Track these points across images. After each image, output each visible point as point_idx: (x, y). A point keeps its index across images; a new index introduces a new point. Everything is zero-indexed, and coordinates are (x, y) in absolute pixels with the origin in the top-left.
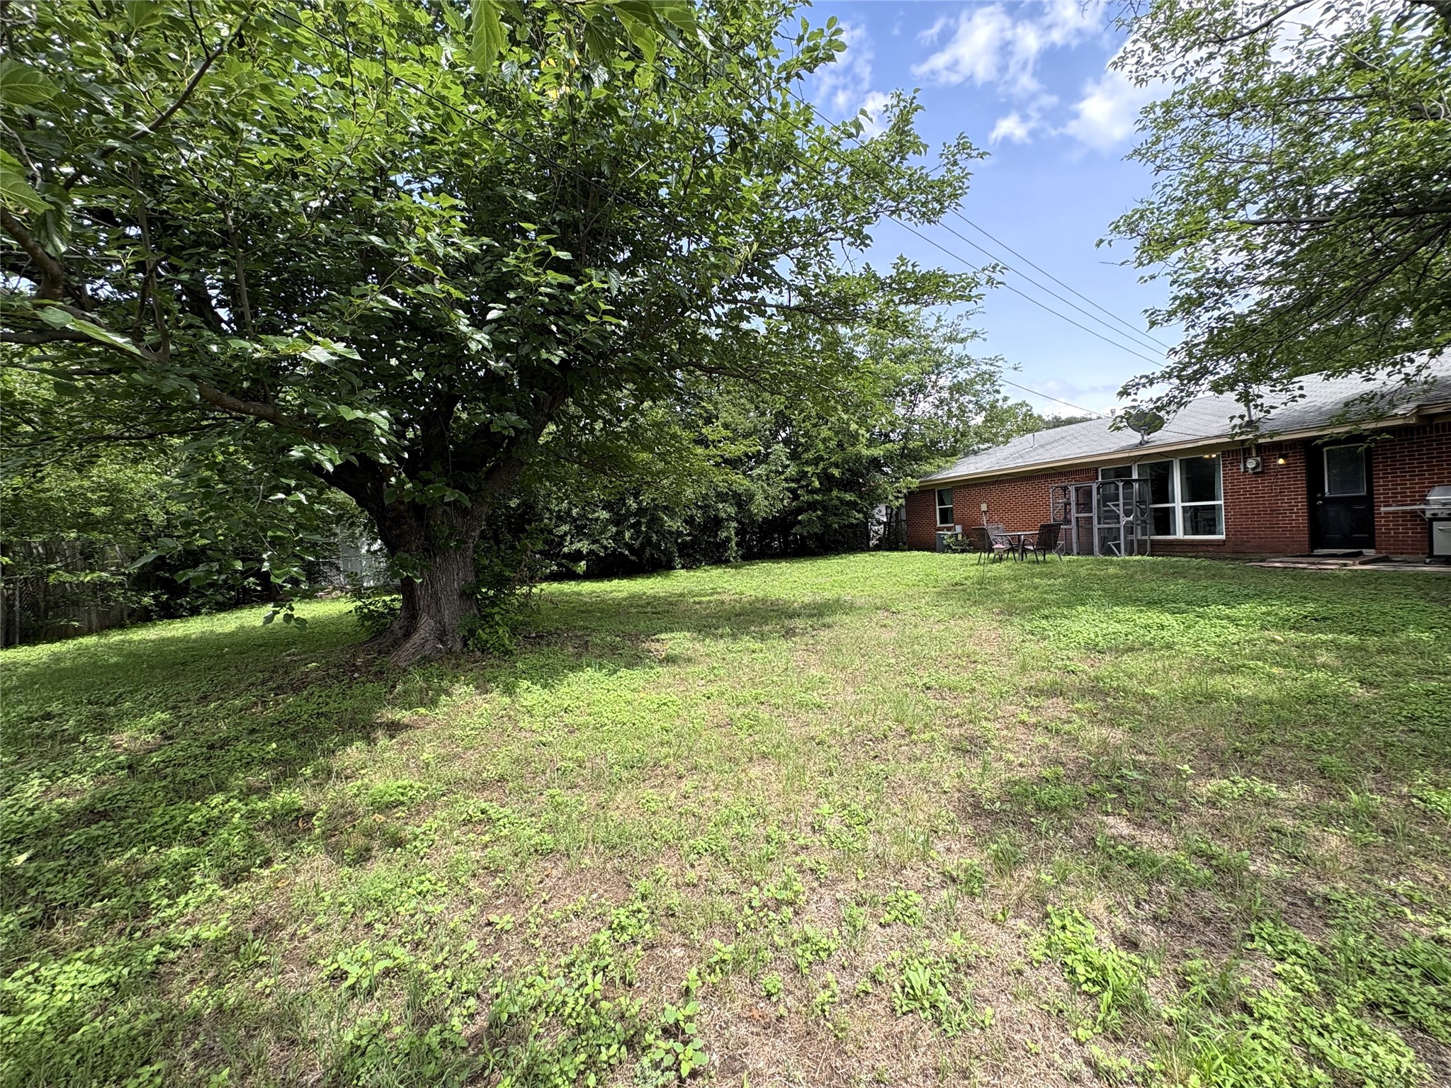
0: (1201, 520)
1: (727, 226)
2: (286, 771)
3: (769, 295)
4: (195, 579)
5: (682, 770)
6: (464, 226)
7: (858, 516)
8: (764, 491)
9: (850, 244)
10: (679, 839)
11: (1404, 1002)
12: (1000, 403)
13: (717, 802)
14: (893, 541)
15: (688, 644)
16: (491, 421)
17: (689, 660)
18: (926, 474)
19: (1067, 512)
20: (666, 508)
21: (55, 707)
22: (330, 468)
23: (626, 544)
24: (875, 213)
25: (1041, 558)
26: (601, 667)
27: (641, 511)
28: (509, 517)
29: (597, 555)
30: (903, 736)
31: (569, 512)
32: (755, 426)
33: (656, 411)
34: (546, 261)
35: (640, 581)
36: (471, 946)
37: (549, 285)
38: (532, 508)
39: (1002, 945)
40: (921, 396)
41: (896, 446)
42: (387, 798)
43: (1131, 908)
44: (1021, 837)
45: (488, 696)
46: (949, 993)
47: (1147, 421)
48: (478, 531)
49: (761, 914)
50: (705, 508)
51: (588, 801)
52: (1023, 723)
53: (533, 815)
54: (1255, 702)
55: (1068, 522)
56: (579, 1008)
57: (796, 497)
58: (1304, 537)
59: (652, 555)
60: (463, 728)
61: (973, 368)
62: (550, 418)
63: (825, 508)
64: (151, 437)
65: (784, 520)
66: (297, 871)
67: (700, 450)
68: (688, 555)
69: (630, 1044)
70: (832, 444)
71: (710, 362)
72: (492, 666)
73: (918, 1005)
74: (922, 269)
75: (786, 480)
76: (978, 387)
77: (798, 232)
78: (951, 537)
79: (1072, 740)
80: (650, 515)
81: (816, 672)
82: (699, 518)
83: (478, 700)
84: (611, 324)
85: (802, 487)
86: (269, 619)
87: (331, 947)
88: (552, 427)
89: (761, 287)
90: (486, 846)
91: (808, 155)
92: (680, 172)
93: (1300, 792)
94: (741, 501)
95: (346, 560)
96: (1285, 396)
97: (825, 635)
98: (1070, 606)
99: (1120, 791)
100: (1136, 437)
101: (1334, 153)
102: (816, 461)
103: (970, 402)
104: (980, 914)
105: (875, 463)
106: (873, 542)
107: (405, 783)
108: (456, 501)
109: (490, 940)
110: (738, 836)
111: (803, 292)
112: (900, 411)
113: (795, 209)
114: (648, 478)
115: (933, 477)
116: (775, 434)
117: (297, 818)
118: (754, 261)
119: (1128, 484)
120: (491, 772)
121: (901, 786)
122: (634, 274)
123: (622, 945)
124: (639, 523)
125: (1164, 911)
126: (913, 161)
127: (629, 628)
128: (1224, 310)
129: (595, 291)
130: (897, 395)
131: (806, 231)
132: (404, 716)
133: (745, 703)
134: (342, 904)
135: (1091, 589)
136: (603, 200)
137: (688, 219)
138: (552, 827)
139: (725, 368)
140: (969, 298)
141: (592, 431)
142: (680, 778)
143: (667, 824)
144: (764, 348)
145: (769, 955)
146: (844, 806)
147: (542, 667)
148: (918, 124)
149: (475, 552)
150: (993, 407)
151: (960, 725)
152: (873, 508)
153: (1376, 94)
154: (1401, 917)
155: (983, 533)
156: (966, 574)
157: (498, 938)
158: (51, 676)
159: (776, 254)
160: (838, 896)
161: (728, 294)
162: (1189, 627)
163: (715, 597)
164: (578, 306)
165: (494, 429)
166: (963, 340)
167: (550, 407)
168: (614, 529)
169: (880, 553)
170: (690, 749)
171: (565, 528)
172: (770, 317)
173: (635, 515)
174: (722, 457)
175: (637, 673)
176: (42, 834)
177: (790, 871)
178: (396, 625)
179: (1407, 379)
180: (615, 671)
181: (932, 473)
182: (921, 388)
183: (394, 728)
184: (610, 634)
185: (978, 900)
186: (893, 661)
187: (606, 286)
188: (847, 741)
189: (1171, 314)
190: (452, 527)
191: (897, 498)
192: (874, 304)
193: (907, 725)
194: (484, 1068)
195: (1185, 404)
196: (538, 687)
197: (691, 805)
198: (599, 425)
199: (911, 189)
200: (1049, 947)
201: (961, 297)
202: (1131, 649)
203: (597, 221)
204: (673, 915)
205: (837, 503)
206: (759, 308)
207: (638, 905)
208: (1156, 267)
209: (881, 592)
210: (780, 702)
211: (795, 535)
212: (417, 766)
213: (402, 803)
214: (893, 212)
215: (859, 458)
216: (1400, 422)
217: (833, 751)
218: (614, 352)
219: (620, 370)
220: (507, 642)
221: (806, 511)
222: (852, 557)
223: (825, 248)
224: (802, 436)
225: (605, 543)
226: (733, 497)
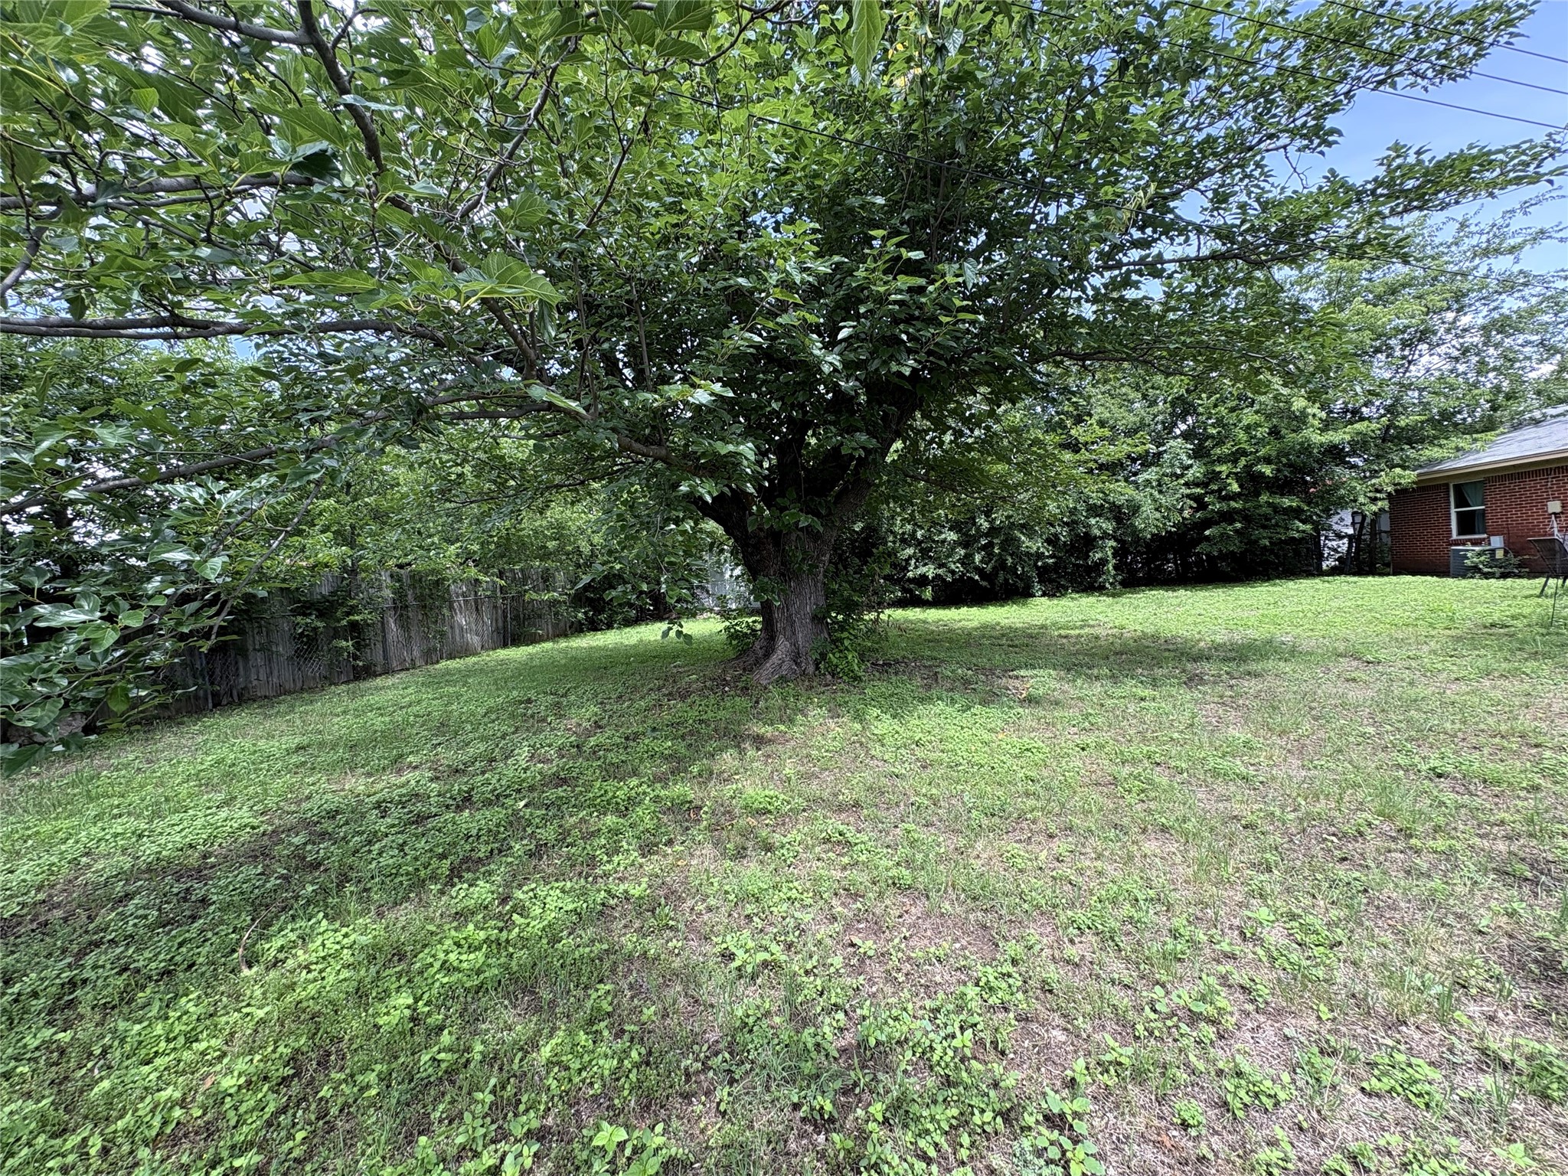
1: (1110, 173)
2: (678, 766)
3: (1169, 249)
4: (617, 597)
5: (1053, 828)
6: (817, 249)
7: (1302, 527)
8: (1155, 500)
10: (1055, 906)
13: (1100, 874)
15: (1054, 684)
16: (842, 444)
17: (1057, 703)
18: (1431, 462)
20: (1023, 526)
21: (532, 694)
22: (709, 499)
23: (977, 569)
24: (1346, 94)
26: (953, 701)
27: (993, 531)
28: (853, 541)
29: (944, 580)
30: (1394, 839)
31: (913, 534)
32: (1143, 419)
33: (1013, 415)
34: (897, 266)
35: (991, 609)
36: (837, 961)
37: (899, 291)
38: (875, 530)
40: (1424, 347)
41: (1374, 426)
42: (756, 805)
45: (840, 720)
48: (827, 556)
49: (1169, 1023)
50: (1073, 524)
51: (947, 843)
53: (888, 847)
56: (947, 1059)
57: (1202, 506)
59: (1006, 580)
60: (819, 749)
61: (1538, 289)
62: (898, 435)
63: (1248, 519)
64: (582, 483)
65: (1183, 536)
66: (692, 855)
67: (1067, 456)
68: (1051, 581)
69: (1006, 1116)
70: (1262, 432)
71: (1087, 346)
72: (843, 691)
74: (1438, 154)
75: (1187, 484)
77: (1215, 154)
78: (1482, 553)
80: (1004, 535)
81: (1238, 734)
82: (1064, 535)
83: (831, 723)
84: (965, 322)
85: (1212, 492)
86: (665, 634)
87: (721, 927)
88: (898, 445)
89: (1155, 240)
90: (844, 868)
91: (1234, 44)
92: (1048, 123)
94: (1121, 514)
95: (714, 584)
97: (1251, 686)
102: (1234, 458)
103: (1527, 343)
105: (1335, 453)
106: (1328, 563)
107: (772, 793)
108: (809, 526)
109: (854, 961)
110: (1132, 921)
111: (1222, 232)
113: (1210, 124)
114: (1002, 494)
115: (1446, 466)
116: (1169, 428)
117: (689, 809)
118: (1148, 207)
120: (847, 796)
121: (1394, 908)
122: (988, 260)
123: (991, 1007)
124: (991, 545)
127: (983, 661)
129: (949, 288)
130: (1378, 351)
131: (1227, 150)
132: (767, 731)
133: (1134, 762)
134: (727, 892)
136: (955, 183)
137: (1059, 178)
138: (909, 863)
139: (1104, 352)
140: (1536, 179)
141: (941, 444)
142: (1051, 837)
143: (1038, 888)
144: (1161, 317)
145: (1183, 1076)
146: (1293, 917)
147: (891, 695)
149: (825, 576)
151: (1510, 838)
152: (1329, 516)
156: (1514, 611)
157: (862, 961)
158: (528, 672)
159: (1180, 191)
160: (1289, 1032)
161: (1108, 260)
163: (1087, 630)
164: (930, 308)
165: (844, 451)
166: (1512, 250)
167: (898, 424)
168: (962, 552)
169: (1343, 578)
170: (1063, 806)
171: (910, 551)
172: (1170, 276)
173: (987, 535)
174: (1096, 461)
175: (994, 711)
176: (532, 788)
177: (1212, 980)
178: (757, 645)
180: (969, 708)
181: (1441, 461)
182: (1424, 335)
183: (759, 741)
184: (961, 667)
186: (1370, 730)
187: (960, 280)
188: (1293, 830)
190: (804, 552)
191: (1374, 500)
193: (1401, 823)
194: (856, 1084)
196: (888, 716)
197: (1068, 872)
198: (948, 437)
199: (1418, 37)
201: (1518, 181)
203: (949, 209)
204: (1050, 991)
205: (1269, 511)
206: (1154, 267)
207: (1007, 968)
209: (1344, 632)
210: (1184, 766)
211: (1198, 555)
212: (781, 779)
213: (770, 812)
214: (1381, 83)
215: (1306, 448)
217: (1270, 840)
218: (967, 353)
219: (975, 372)
220: (856, 668)
221: (1217, 523)
222: (1291, 584)
223: (1258, 165)
224: (1213, 425)
225: (953, 566)
226: (1111, 510)
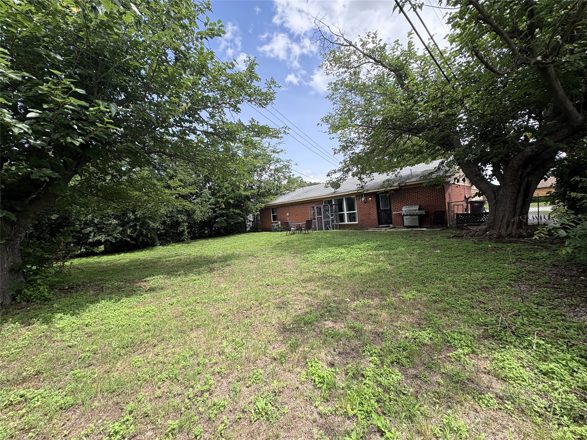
0: (352, 217)
1: (176, 93)
3: (198, 126)
5: (156, 342)
7: (241, 219)
8: (200, 209)
9: (233, 110)
10: (152, 377)
11: (399, 359)
12: (292, 176)
13: (174, 353)
14: (255, 229)
15: (162, 281)
17: (162, 288)
18: (267, 202)
19: (314, 216)
20: (151, 217)
23: (129, 236)
24: (242, 100)
25: (307, 232)
26: (110, 299)
27: (136, 219)
28: (50, 225)
29: (111, 242)
30: (258, 306)
31: (92, 221)
32: (195, 181)
33: (142, 172)
37: (72, 105)
38: (67, 219)
39: (292, 380)
40: (264, 172)
41: (255, 191)
43: (332, 352)
44: (299, 336)
45: (30, 327)
46: (272, 406)
47: (336, 185)
48: (24, 234)
49: (194, 400)
50: (172, 217)
51: (98, 371)
52: (300, 293)
53: (60, 388)
54: (365, 274)
55: (315, 219)
57: (215, 211)
58: (377, 222)
59: (143, 240)
61: (282, 163)
62: (76, 173)
63: (227, 216)
65: (210, 221)
67: (167, 191)
68: (163, 239)
70: (230, 190)
71: (170, 152)
72: (35, 309)
73: (260, 415)
74: (261, 124)
75: (210, 204)
76: (284, 170)
77: (210, 102)
78: (277, 226)
79: (316, 296)
80: (141, 221)
81: (223, 285)
82: (168, 222)
83: (23, 330)
84: (113, 129)
85: (217, 207)
88: (78, 177)
89: (194, 122)
91: (212, 71)
92: (150, 65)
93: (377, 301)
94: (189, 214)
96: (369, 179)
97: (227, 269)
98: (316, 249)
99: (330, 311)
100: (333, 190)
101: (376, 108)
102: (223, 197)
103: (282, 175)
104: (284, 370)
105: (247, 198)
106: (248, 229)
110: (184, 367)
111: (213, 126)
112: (256, 178)
113: (208, 92)
114: (139, 204)
115: (270, 203)
116: (204, 185)
118: (190, 110)
119: (332, 206)
120: (30, 371)
121: (256, 327)
122: (127, 107)
124: (135, 225)
125: (341, 350)
126: (255, 83)
127: (130, 277)
128: (353, 151)
129: (102, 112)
130: (255, 171)
131: (214, 102)
133: (190, 304)
135: (321, 242)
136: (108, 68)
138: (73, 392)
139: (178, 155)
140: (278, 138)
141: (105, 180)
142: (155, 346)
143: (145, 372)
144: (196, 148)
145: (197, 418)
146: (233, 341)
147: (71, 304)
148: (257, 70)
149: (21, 245)
150: (289, 177)
151: (279, 298)
152: (247, 216)
153: (384, 94)
154: (398, 334)
155: (287, 224)
156: (282, 240)
159: (200, 109)
160: (230, 380)
161: (178, 123)
162: (349, 253)
163: (177, 257)
164: (92, 118)
166: (278, 153)
167: (76, 167)
168: (121, 229)
169: (251, 233)
170: (161, 331)
171: (90, 229)
172: (199, 135)
173: (133, 221)
174: (179, 194)
175: (133, 299)
177: (208, 376)
179: (396, 176)
180: (119, 300)
181: (269, 202)
182: (264, 169)
184: (118, 281)
185: (284, 365)
186: (255, 276)
187: (108, 110)
188: (235, 313)
189: (340, 150)
191: (256, 211)
192: (243, 135)
193: (259, 301)
195: (345, 180)
196: (69, 315)
197: (161, 358)
198: (108, 178)
199: (255, 94)
200: (307, 375)
201: (275, 137)
202: (333, 262)
203: (104, 78)
204: (147, 416)
205: (233, 214)
206: (194, 131)
207: (128, 417)
208: (334, 135)
209: (251, 249)
210: (206, 301)
211: (215, 228)
214: (249, 101)
215: (240, 195)
216: (395, 188)
217: (229, 318)
218: (116, 142)
219: (120, 151)
220: (46, 294)
221: (219, 217)
222: (239, 236)
223: (222, 110)
224: (217, 186)
225: (116, 235)
226: (186, 212)
